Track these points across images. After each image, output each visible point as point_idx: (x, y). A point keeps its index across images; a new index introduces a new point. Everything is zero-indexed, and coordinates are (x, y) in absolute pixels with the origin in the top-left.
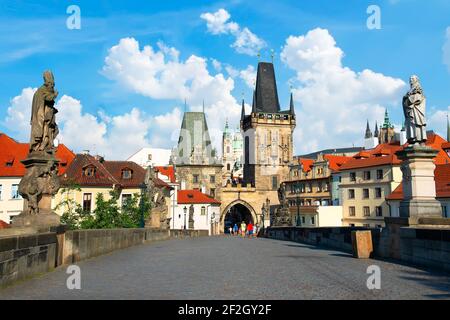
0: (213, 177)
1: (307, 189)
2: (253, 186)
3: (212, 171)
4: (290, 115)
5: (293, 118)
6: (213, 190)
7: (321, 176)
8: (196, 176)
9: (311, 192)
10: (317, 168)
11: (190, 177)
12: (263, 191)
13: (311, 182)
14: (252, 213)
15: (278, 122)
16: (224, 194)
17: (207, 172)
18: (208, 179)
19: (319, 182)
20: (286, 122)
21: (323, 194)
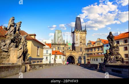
0: (63, 48)
1: (94, 50)
2: (75, 51)
3: (63, 46)
4: (85, 31)
5: (86, 32)
6: (63, 52)
7: (99, 46)
8: (58, 47)
9: (95, 51)
10: (97, 43)
11: (57, 48)
12: (78, 52)
13: (95, 48)
14: (75, 58)
15: (82, 33)
16: (67, 53)
17: (62, 46)
18: (62, 48)
19: (98, 47)
20: (84, 33)
21: (100, 51)
